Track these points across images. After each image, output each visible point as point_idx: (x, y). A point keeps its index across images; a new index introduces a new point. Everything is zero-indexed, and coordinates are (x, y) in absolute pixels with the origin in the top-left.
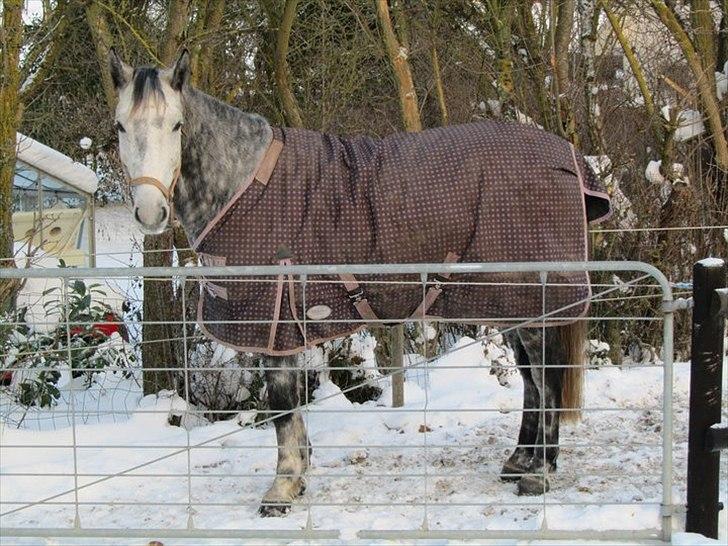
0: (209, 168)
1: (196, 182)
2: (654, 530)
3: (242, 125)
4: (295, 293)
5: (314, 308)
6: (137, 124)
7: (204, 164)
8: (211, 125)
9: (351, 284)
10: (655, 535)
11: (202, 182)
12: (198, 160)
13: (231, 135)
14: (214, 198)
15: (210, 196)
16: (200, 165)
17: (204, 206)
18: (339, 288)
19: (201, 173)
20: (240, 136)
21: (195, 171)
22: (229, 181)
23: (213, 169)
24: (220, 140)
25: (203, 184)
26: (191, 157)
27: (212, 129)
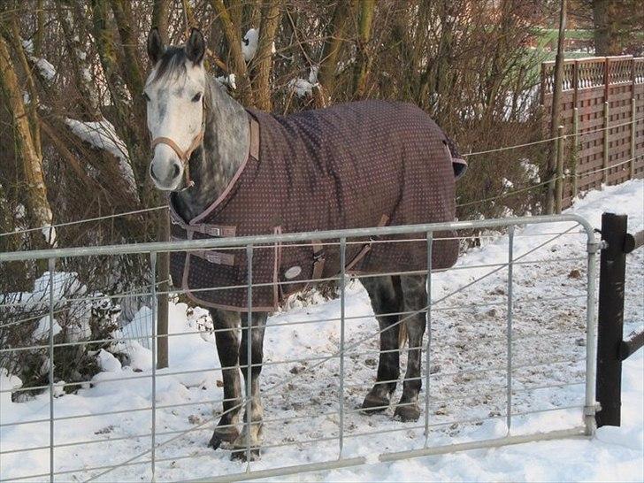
2: (581, 428)
4: (282, 256)
5: (292, 269)
6: (160, 92)
9: (318, 246)
10: (583, 431)
18: (309, 250)
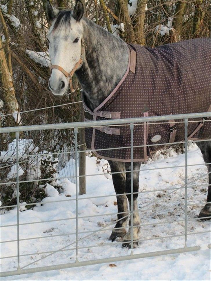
0: (102, 63)
1: (97, 70)
3: (114, 41)
4: (149, 129)
5: (155, 136)
6: (55, 38)
7: (100, 61)
8: (101, 40)
9: (172, 124)
11: (100, 70)
12: (97, 59)
13: (110, 46)
14: (106, 79)
15: (104, 78)
16: (98, 61)
17: (102, 83)
19: (99, 66)
20: (114, 47)
21: (96, 65)
22: (112, 70)
23: (104, 63)
24: (106, 48)
25: (100, 71)
26: (93, 57)
27: (101, 42)
